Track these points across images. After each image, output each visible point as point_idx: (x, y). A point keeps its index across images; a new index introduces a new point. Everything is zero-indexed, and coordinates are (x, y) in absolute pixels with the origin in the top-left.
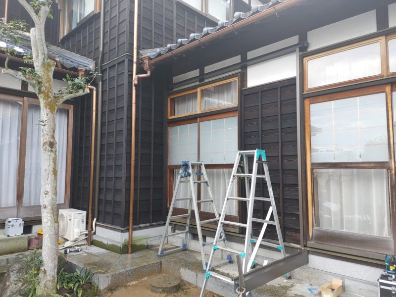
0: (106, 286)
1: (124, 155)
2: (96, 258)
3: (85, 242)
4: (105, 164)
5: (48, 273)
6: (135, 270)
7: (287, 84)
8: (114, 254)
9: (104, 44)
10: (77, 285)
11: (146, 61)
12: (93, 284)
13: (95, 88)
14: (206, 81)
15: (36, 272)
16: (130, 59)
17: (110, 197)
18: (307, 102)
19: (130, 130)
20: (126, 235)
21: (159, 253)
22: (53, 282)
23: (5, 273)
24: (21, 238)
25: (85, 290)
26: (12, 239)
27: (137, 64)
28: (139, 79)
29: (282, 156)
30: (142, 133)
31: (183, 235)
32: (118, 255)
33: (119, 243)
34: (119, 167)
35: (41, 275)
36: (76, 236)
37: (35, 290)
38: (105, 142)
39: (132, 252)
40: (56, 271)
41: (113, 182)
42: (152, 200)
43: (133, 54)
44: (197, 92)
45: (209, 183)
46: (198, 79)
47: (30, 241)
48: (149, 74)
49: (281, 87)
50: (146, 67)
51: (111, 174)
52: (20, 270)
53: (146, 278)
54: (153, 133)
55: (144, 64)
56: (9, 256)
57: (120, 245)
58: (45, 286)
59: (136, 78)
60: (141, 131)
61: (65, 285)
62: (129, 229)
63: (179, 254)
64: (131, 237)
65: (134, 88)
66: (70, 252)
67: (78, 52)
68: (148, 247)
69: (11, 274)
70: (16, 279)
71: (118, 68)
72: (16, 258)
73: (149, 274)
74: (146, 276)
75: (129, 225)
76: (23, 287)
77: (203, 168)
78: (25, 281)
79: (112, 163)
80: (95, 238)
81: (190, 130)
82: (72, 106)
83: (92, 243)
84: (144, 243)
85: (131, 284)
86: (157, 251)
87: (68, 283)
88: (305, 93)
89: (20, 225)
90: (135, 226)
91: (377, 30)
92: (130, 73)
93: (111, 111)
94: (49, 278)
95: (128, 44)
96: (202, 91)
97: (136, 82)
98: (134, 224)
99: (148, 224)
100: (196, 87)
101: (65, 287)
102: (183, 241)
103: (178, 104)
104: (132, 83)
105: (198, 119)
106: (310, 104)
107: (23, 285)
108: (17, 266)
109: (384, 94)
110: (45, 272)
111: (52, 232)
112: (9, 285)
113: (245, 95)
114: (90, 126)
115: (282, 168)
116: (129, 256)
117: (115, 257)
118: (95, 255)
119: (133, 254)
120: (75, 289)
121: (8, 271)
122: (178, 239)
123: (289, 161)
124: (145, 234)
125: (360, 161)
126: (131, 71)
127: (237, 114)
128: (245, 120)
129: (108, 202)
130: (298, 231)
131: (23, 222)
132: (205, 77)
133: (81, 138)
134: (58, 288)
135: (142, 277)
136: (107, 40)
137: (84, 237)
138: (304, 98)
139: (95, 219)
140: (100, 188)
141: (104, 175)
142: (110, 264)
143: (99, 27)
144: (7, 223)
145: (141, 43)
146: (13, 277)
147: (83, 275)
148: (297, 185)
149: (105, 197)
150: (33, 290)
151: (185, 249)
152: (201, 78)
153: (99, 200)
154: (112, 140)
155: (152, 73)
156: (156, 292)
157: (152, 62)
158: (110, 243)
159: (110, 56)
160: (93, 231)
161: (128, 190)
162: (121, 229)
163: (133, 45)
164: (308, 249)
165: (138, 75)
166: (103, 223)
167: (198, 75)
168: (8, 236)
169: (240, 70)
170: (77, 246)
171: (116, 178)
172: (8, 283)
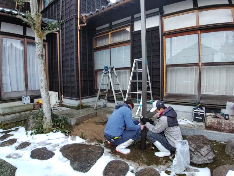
0: (74, 123)
1: (75, 65)
2: (66, 112)
3: (59, 106)
4: (65, 69)
5: (47, 118)
6: (86, 116)
7: (154, 29)
8: (74, 110)
9: (62, 12)
10: (61, 123)
11: (85, 18)
12: (68, 123)
13: (58, 33)
14: (113, 29)
15: (41, 119)
16: (76, 17)
17: (69, 85)
18: (164, 37)
19: (77, 52)
20: (78, 102)
21: (95, 108)
22: (50, 123)
23: (26, 120)
24: (30, 104)
25: (65, 125)
26: (26, 105)
27: (79, 19)
28: (81, 27)
29: (152, 62)
30: (83, 54)
31: (104, 101)
32: (76, 110)
33: (75, 105)
34: (72, 71)
35: (44, 120)
36: (55, 103)
37: (42, 126)
38: (64, 59)
39: (82, 109)
40: (51, 118)
41: (70, 78)
42: (88, 86)
43: (78, 15)
44: (109, 34)
45: (117, 76)
46: (109, 28)
47: (34, 106)
48: (86, 24)
49: (151, 31)
50: (84, 21)
51: (69, 74)
52: (33, 118)
53: (91, 119)
54: (87, 54)
55: (83, 19)
56: (26, 112)
57: (76, 106)
58: (47, 125)
59: (80, 26)
60: (82, 53)
61: (55, 124)
62: (80, 99)
63: (103, 108)
64: (81, 102)
65: (78, 31)
66: (53, 110)
67: (49, 17)
68: (88, 107)
69: (30, 120)
70: (32, 122)
71: (70, 22)
72: (29, 113)
73: (92, 117)
74: (90, 118)
75: (79, 97)
76: (36, 125)
77: (114, 69)
78: (37, 123)
79: (69, 69)
80: (63, 103)
81: (106, 52)
82: (47, 43)
83: (62, 106)
84: (86, 104)
85: (85, 122)
86: (94, 108)
87: (56, 123)
88: (163, 33)
89: (29, 99)
90: (82, 98)
91: (194, 7)
92: (76, 24)
93: (67, 44)
94: (48, 121)
95: (75, 10)
96: (111, 34)
97: (79, 28)
98: (82, 97)
99: (87, 97)
100: (108, 32)
101: (56, 125)
102: (104, 103)
103: (98, 41)
104: (77, 29)
105: (110, 47)
106: (166, 38)
107: (36, 124)
108: (31, 116)
109: (197, 34)
110: (46, 118)
111: (47, 100)
112: (30, 125)
113: (133, 35)
114: (56, 52)
115: (152, 67)
116: (81, 110)
117: (74, 111)
118: (65, 111)
119: (83, 110)
120: (60, 125)
121: (28, 118)
122: (102, 102)
123: (155, 64)
124: (86, 101)
125: (187, 63)
126: (77, 23)
127: (130, 44)
128: (134, 46)
129: (68, 87)
130: (159, 95)
131: (30, 98)
132: (112, 27)
133: (52, 58)
134: (53, 125)
135: (89, 119)
136: (64, 9)
137: (58, 103)
138: (163, 36)
139: (62, 95)
140: (63, 81)
141: (65, 75)
142: (74, 114)
143: (60, 4)
144: (22, 98)
145: (81, 10)
146: (31, 121)
147: (62, 119)
148: (160, 75)
149: (67, 85)
150: (41, 126)
151: (105, 106)
152: (111, 28)
153: (63, 86)
154: (68, 58)
155: (87, 24)
156: (98, 124)
157: (87, 18)
158: (71, 105)
159: (65, 17)
160: (62, 101)
161: (78, 81)
162: (75, 99)
163: (77, 11)
164: (163, 102)
165: (80, 25)
166: (67, 97)
167: (109, 26)
168: (24, 104)
169: (131, 23)
170: (56, 107)
171: (72, 76)
172: (29, 124)
